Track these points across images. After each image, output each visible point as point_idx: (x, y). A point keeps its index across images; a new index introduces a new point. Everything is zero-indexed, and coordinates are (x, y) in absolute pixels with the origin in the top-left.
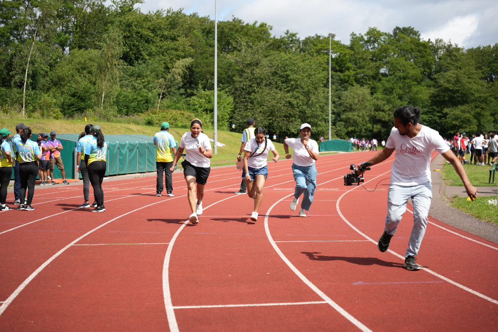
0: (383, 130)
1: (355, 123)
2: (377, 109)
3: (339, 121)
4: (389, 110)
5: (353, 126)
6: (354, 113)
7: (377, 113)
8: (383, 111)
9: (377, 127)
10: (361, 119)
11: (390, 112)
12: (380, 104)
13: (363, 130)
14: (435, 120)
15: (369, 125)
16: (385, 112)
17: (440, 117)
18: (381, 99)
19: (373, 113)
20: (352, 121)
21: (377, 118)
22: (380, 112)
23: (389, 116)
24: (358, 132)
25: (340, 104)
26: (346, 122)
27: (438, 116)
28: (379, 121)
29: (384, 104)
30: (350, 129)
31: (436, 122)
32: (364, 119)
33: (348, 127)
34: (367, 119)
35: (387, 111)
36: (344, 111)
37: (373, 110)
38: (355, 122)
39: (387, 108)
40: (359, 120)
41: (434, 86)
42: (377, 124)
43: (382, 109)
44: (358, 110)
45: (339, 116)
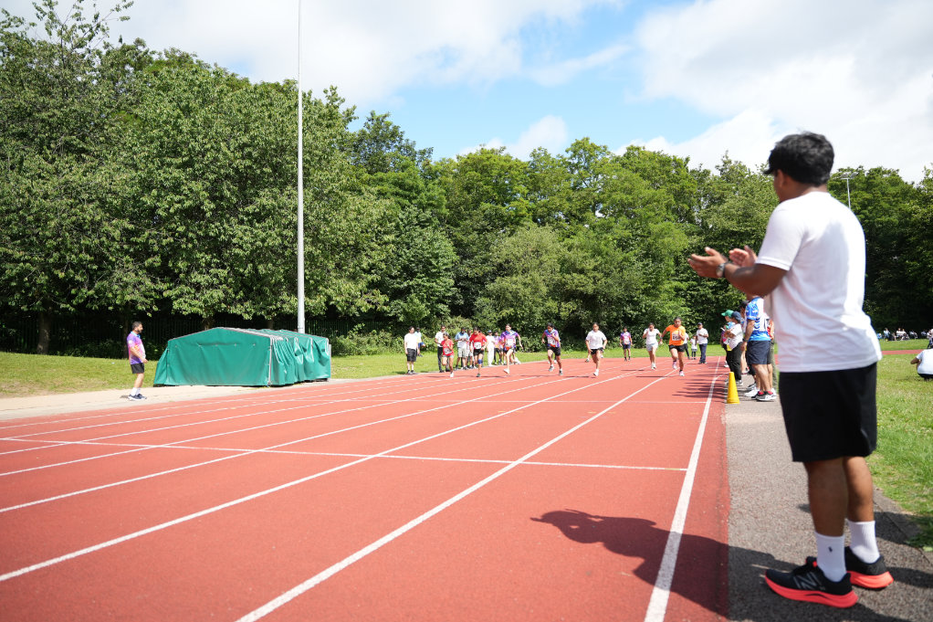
0: (584, 314)
1: (517, 300)
2: (568, 267)
3: (483, 295)
4: (595, 269)
5: (512, 306)
6: (514, 278)
7: (568, 276)
8: (582, 271)
9: (567, 308)
10: (528, 291)
11: (596, 274)
12: (573, 256)
13: (538, 316)
14: (705, 296)
15: (552, 304)
16: (585, 274)
18: (577, 247)
19: (557, 277)
20: (509, 296)
21: (568, 287)
22: (574, 275)
23: (594, 283)
24: (523, 318)
25: (485, 261)
26: (498, 298)
27: (712, 288)
28: (569, 296)
29: (585, 258)
30: (506, 312)
31: (708, 301)
32: (536, 290)
33: (501, 309)
34: (544, 290)
35: (589, 271)
36: (495, 274)
37: (558, 268)
38: (516, 296)
39: (590, 264)
40: (523, 291)
41: (699, 234)
42: (567, 300)
43: (579, 267)
44: (525, 271)
45: (483, 285)
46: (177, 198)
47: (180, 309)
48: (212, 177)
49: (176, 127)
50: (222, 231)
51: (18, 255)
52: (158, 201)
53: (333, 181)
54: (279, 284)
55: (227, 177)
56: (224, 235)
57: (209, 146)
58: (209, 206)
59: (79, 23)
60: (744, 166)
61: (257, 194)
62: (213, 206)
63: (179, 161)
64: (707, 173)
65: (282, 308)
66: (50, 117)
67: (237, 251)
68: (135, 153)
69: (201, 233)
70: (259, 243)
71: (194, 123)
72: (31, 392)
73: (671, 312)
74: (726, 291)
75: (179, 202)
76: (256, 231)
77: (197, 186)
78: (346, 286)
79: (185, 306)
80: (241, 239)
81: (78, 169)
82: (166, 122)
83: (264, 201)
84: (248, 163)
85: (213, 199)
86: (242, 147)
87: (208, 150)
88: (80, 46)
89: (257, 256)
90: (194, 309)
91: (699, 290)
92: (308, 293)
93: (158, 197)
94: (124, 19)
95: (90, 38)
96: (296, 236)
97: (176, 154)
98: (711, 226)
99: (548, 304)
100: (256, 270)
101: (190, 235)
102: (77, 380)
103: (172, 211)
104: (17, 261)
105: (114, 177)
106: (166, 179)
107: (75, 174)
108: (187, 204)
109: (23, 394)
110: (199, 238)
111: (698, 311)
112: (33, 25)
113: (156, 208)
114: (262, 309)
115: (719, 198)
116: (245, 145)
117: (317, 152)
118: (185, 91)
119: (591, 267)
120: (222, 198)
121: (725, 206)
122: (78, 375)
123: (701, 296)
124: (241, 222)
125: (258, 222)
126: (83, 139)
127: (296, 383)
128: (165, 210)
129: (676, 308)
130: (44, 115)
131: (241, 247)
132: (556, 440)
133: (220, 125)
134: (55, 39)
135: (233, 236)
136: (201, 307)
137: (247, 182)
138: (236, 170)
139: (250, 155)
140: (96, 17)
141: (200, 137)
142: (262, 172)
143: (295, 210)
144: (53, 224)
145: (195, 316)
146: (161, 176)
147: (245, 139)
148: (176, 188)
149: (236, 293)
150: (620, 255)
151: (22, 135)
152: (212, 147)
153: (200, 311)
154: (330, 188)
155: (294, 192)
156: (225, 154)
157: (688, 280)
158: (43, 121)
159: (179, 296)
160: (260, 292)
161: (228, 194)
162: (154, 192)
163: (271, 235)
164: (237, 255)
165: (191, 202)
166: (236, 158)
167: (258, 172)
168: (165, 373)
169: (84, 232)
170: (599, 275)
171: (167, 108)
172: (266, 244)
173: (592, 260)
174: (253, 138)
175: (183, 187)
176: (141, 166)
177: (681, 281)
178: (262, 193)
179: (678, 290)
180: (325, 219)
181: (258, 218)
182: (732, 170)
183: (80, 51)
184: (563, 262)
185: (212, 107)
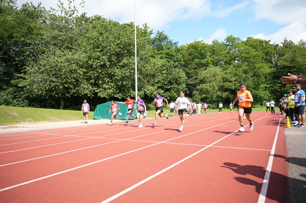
1: (207, 92)
2: (225, 80)
3: (195, 90)
4: (235, 81)
5: (206, 94)
6: (206, 84)
7: (225, 83)
8: (230, 82)
9: (225, 95)
10: (211, 88)
11: (235, 82)
12: (227, 76)
13: (215, 97)
15: (219, 93)
16: (232, 83)
17: (280, 87)
18: (229, 73)
19: (221, 84)
20: (204, 90)
21: (225, 87)
22: (228, 83)
23: (235, 85)
24: (209, 98)
25: (196, 79)
26: (201, 91)
27: (279, 87)
28: (226, 90)
29: (231, 77)
30: (204, 96)
31: (278, 91)
32: (214, 88)
33: (202, 95)
34: (217, 88)
35: (233, 81)
36: (200, 83)
37: (222, 81)
38: (207, 90)
39: (233, 79)
40: (209, 89)
41: (275, 67)
42: (225, 92)
43: (229, 80)
44: (210, 82)
45: (196, 87)
46: (98, 62)
47: (100, 96)
48: (109, 54)
49: (98, 39)
50: (112, 71)
51: (54, 80)
52: (93, 62)
53: (146, 54)
54: (129, 87)
55: (113, 54)
56: (113, 72)
57: (108, 45)
58: (108, 63)
59: (70, 10)
60: (292, 42)
61: (122, 59)
62: (109, 64)
63: (99, 50)
64: (277, 45)
65: (130, 95)
66: (62, 38)
67: (117, 77)
68: (86, 48)
69: (106, 72)
70: (123, 75)
71: (103, 38)
72: (59, 121)
73: (263, 95)
74: (285, 88)
75: (99, 63)
76: (122, 71)
77: (104, 57)
78: (151, 88)
79: (101, 95)
80: (118, 74)
81: (71, 53)
82: (95, 38)
83: (125, 61)
84: (119, 49)
85: (109, 61)
86: (117, 45)
87: (107, 46)
88: (70, 16)
89: (123, 79)
90: (104, 96)
91: (274, 87)
92: (138, 90)
93: (93, 61)
94: (82, 7)
95: (73, 14)
96: (135, 72)
97: (98, 48)
98: (279, 64)
99: (218, 93)
100: (122, 83)
101: (103, 73)
102: (71, 117)
103: (97, 65)
104: (54, 82)
105: (80, 56)
106: (96, 56)
107: (69, 55)
108: (102, 63)
109: (57, 121)
110: (105, 74)
111: (274, 95)
112: (58, 11)
113: (93, 65)
114: (124, 95)
115: (282, 54)
116: (119, 44)
117: (141, 45)
118: (100, 28)
119: (234, 80)
120: (112, 61)
121: (285, 57)
122: (72, 116)
123: (275, 89)
124: (118, 68)
125: (123, 68)
126: (71, 44)
127: (135, 119)
128: (95, 65)
129: (265, 94)
130: (61, 38)
131: (118, 76)
132: (222, 139)
133: (111, 38)
134: (63, 15)
135: (116, 73)
136: (106, 95)
137: (119, 55)
138: (116, 52)
139: (120, 47)
140: (74, 7)
141: (105, 42)
142: (124, 52)
143: (134, 63)
144: (63, 71)
145: (104, 98)
146: (94, 55)
147: (119, 42)
148: (98, 58)
149: (117, 91)
150: (244, 76)
151: (55, 44)
152: (109, 45)
153: (106, 97)
154: (145, 56)
155: (134, 58)
156: (113, 47)
157: (270, 84)
158: (60, 40)
159: (100, 92)
160: (124, 90)
161: (114, 59)
162: (92, 60)
163: (127, 72)
164: (117, 79)
165: (103, 62)
166: (116, 48)
167: (123, 52)
168: (96, 115)
169: (72, 73)
170: (236, 83)
171: (95, 34)
172: (125, 75)
173: (234, 78)
174: (121, 41)
175: (101, 58)
176: (88, 52)
177: (267, 84)
178: (124, 59)
179: (266, 87)
180: (144, 67)
181: (123, 66)
182: (288, 43)
183: (70, 18)
184: (223, 79)
185: (108, 32)
